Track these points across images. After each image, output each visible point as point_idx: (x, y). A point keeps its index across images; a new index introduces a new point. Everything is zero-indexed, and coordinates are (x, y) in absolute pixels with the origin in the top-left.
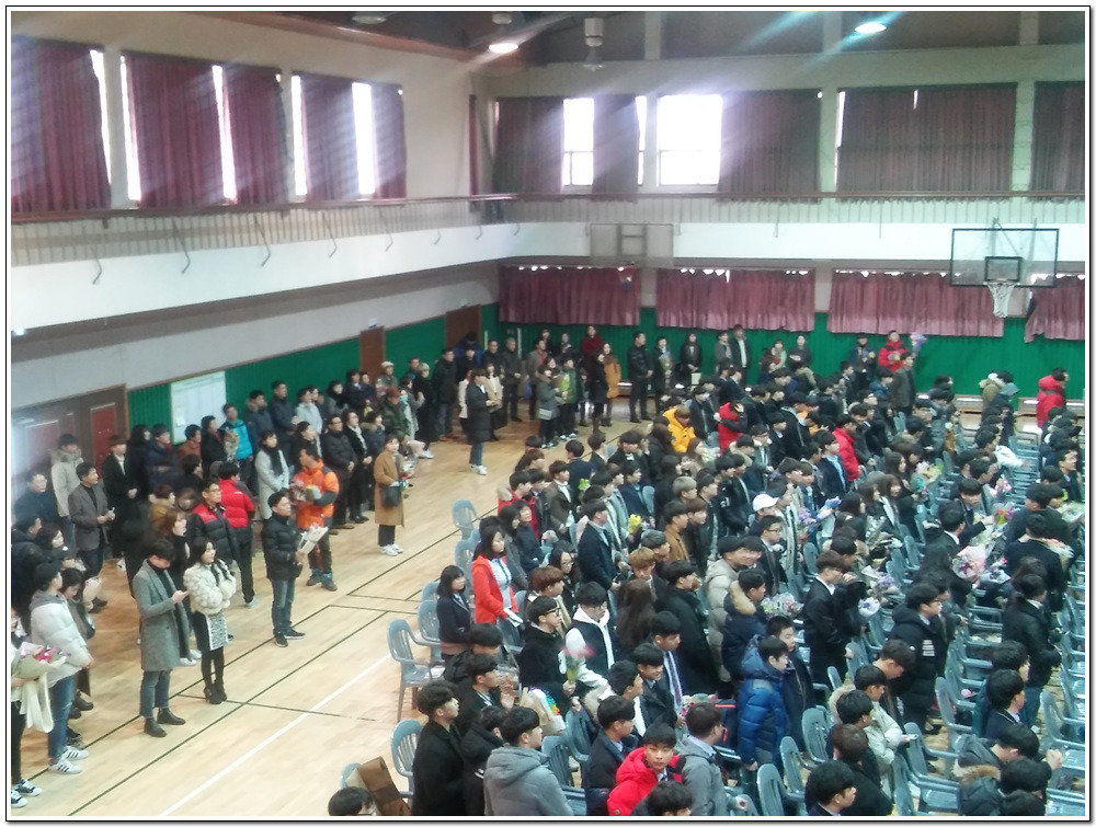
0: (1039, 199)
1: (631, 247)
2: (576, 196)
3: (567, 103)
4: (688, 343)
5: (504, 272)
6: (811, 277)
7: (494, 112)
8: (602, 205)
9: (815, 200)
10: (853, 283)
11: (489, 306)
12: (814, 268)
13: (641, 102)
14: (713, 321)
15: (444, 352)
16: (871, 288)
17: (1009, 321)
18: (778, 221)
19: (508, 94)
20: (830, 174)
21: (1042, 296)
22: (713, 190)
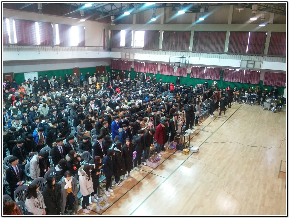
0: (194, 52)
1: (128, 57)
2: (122, 48)
3: (121, 31)
4: (137, 74)
5: (111, 60)
6: (157, 64)
7: (110, 32)
8: (126, 49)
9: (159, 51)
10: (164, 65)
11: (109, 66)
12: (158, 63)
13: (132, 32)
14: (143, 71)
16: (167, 67)
17: (188, 74)
18: (150, 54)
19: (113, 29)
20: (161, 46)
21: (193, 70)
22: (143, 48)
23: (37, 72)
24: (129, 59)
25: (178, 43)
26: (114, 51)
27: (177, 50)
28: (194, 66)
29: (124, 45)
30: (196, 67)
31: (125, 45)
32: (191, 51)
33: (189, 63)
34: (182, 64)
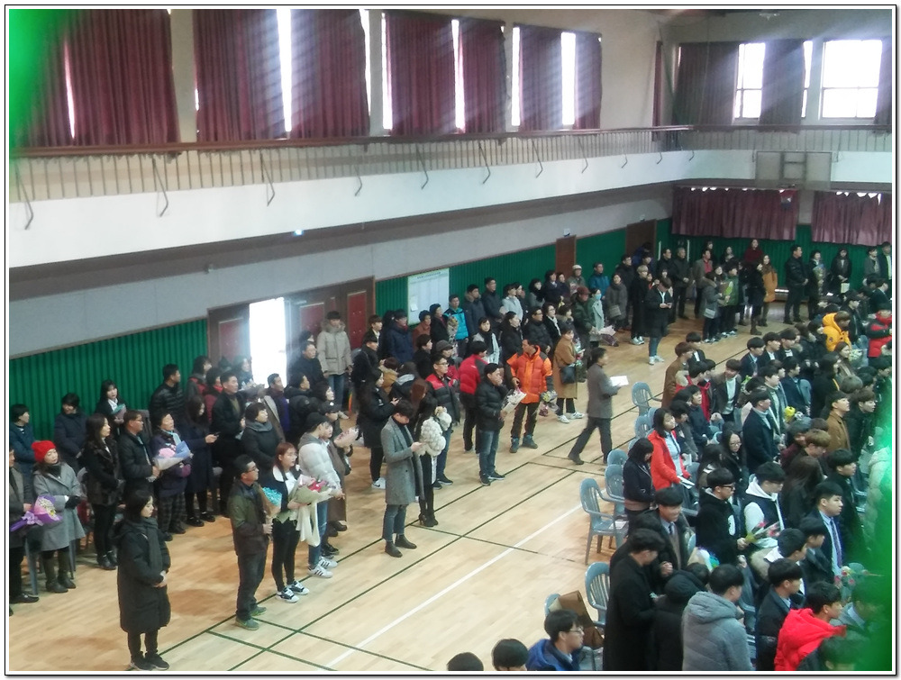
1: (792, 172)
2: (747, 127)
3: (742, 46)
4: (839, 256)
5: (678, 192)
7: (676, 56)
8: (768, 135)
11: (665, 220)
13: (808, 46)
15: (624, 258)
19: (690, 40)
23: (447, 271)
24: (804, 179)
29: (757, 115)
31: (763, 114)
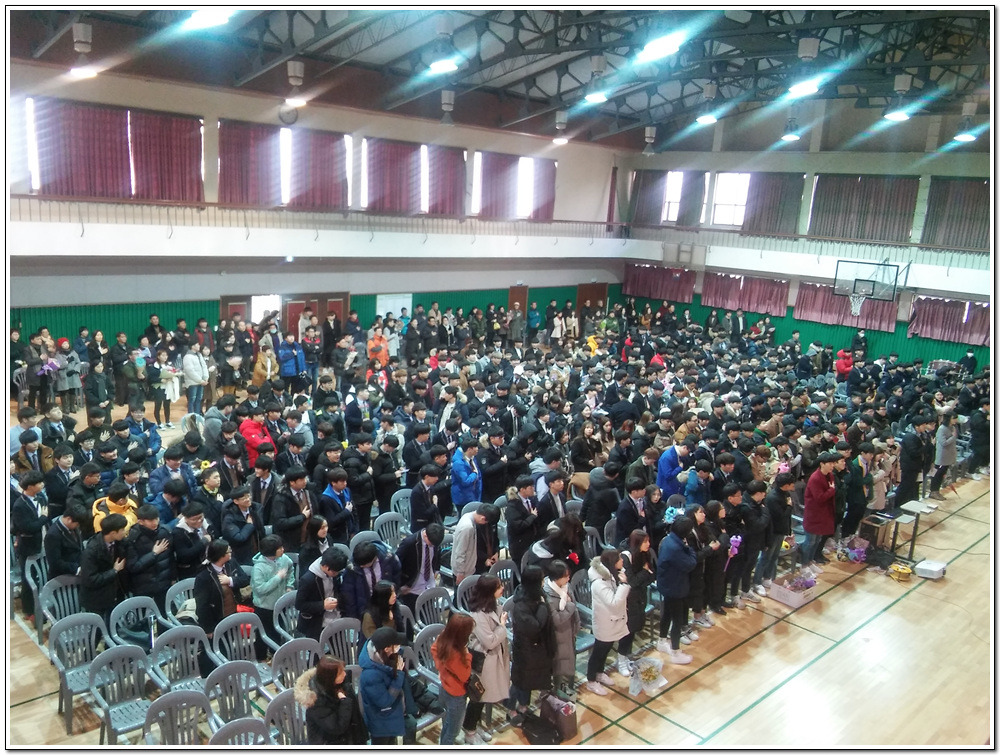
0: (928, 249)
1: (684, 258)
2: (668, 226)
3: (670, 173)
5: (627, 265)
6: (788, 285)
7: (631, 177)
8: (681, 233)
9: (795, 240)
10: (810, 289)
11: (616, 284)
12: (790, 279)
13: (708, 175)
14: (731, 305)
16: (820, 295)
17: (899, 323)
18: (763, 249)
19: (642, 169)
20: (805, 224)
21: (920, 310)
22: (739, 229)
23: (411, 295)
24: (690, 262)
25: (869, 217)
26: (638, 237)
27: (862, 237)
28: (923, 298)
29: (675, 219)
30: (933, 298)
31: (679, 219)
32: (915, 245)
33: (908, 285)
34: (883, 286)
